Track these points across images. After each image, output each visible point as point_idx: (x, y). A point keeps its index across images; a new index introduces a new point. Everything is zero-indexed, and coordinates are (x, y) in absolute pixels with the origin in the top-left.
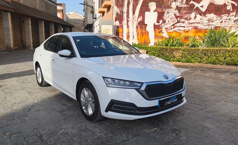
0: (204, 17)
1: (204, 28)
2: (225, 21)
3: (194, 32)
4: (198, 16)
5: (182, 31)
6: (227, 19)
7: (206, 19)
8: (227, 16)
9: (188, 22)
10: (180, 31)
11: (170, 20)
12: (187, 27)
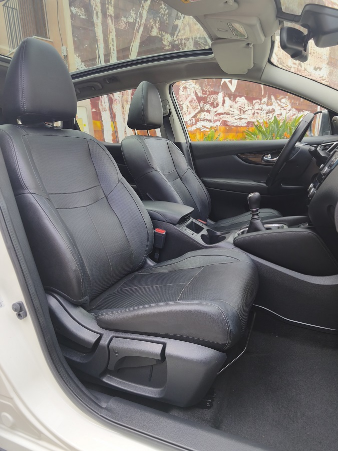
0: (234, 103)
1: (235, 125)
2: (257, 113)
3: (223, 132)
4: (227, 99)
5: (208, 130)
6: (259, 109)
7: (236, 106)
8: (260, 104)
9: (215, 112)
10: (205, 129)
11: (189, 105)
12: (215, 121)
